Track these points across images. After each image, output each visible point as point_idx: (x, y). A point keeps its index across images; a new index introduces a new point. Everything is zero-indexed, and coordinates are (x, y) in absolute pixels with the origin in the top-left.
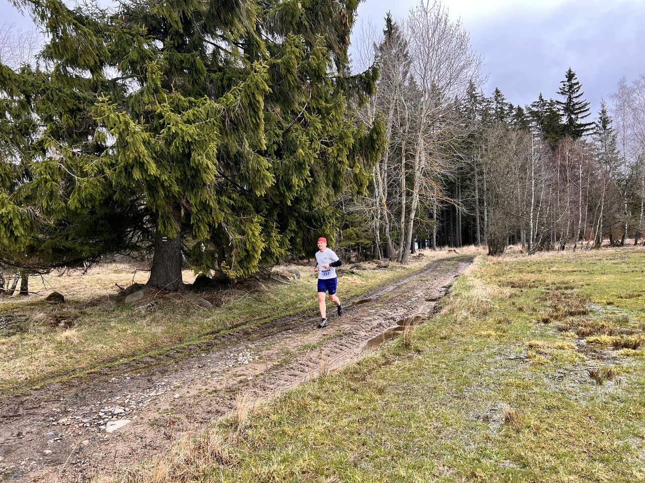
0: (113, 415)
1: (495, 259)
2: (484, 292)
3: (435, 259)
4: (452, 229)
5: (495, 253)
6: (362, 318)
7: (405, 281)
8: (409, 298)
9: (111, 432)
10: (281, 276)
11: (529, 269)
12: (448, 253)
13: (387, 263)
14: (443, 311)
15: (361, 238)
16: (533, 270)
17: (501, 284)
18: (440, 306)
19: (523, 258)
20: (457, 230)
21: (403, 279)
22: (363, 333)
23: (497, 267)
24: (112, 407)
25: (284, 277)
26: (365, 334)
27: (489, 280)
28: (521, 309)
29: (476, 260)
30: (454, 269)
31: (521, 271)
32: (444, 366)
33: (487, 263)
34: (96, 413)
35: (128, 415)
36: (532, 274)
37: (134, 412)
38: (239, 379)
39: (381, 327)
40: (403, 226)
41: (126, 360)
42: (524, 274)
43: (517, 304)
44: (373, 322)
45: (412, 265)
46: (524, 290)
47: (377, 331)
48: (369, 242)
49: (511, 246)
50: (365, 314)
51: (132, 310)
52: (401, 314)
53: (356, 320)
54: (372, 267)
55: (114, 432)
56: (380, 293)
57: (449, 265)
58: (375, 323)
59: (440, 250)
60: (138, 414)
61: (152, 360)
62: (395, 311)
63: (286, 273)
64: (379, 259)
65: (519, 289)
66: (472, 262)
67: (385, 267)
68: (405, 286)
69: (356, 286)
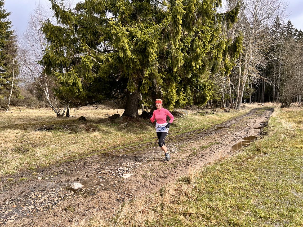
0: (124, 171)
1: (287, 109)
3: (252, 108)
5: (286, 106)
7: (240, 119)
8: (246, 127)
9: (126, 178)
10: (180, 113)
12: (258, 106)
13: (229, 109)
14: (269, 134)
15: (216, 97)
17: (296, 122)
18: (264, 131)
21: (239, 117)
23: (289, 114)
24: (123, 167)
25: (181, 114)
26: (229, 143)
27: (287, 120)
29: (276, 109)
30: (264, 114)
32: (284, 161)
34: (116, 169)
35: (131, 172)
37: (133, 170)
38: (175, 159)
39: (236, 140)
40: (238, 91)
41: (122, 147)
45: (242, 111)
47: (234, 142)
48: (219, 99)
50: (226, 133)
51: (118, 125)
52: (244, 134)
53: (222, 136)
54: (222, 111)
55: (127, 179)
56: (229, 124)
57: (261, 112)
58: (232, 138)
59: (254, 104)
60: (135, 172)
61: (133, 148)
62: (240, 133)
63: (182, 112)
64: (224, 107)
66: (274, 110)
67: (229, 111)
68: (241, 121)
69: (216, 120)
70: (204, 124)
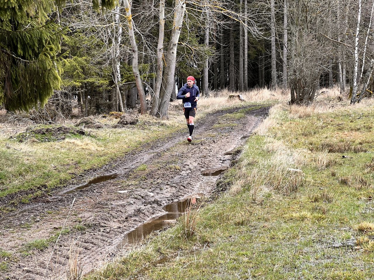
1: (302, 109)
2: (291, 160)
3: (209, 110)
4: (232, 61)
5: (301, 100)
6: (109, 203)
7: (167, 145)
8: (177, 172)
11: (352, 125)
12: (228, 101)
13: (134, 117)
14: (234, 188)
15: (91, 76)
16: (358, 127)
17: (314, 148)
18: (226, 181)
19: (343, 109)
20: (241, 63)
21: (163, 142)
22: (114, 225)
23: (305, 123)
26: (118, 225)
27: (294, 141)
28: (344, 182)
29: (273, 111)
30: (241, 126)
31: (340, 129)
32: (246, 259)
33: (290, 116)
36: (357, 133)
39: (141, 215)
40: (160, 55)
42: (346, 133)
43: (338, 175)
44: (128, 208)
45: (175, 120)
46: (348, 155)
47: (135, 220)
48: (105, 82)
49: (324, 89)
50: (113, 196)
52: (168, 195)
53: (100, 206)
56: (130, 165)
57: (233, 120)
58: (131, 210)
59: (216, 96)
62: (158, 191)
64: (120, 110)
65: (340, 155)
66: (267, 114)
67: (132, 123)
68: (168, 154)
69: (90, 154)
70: (46, 171)
